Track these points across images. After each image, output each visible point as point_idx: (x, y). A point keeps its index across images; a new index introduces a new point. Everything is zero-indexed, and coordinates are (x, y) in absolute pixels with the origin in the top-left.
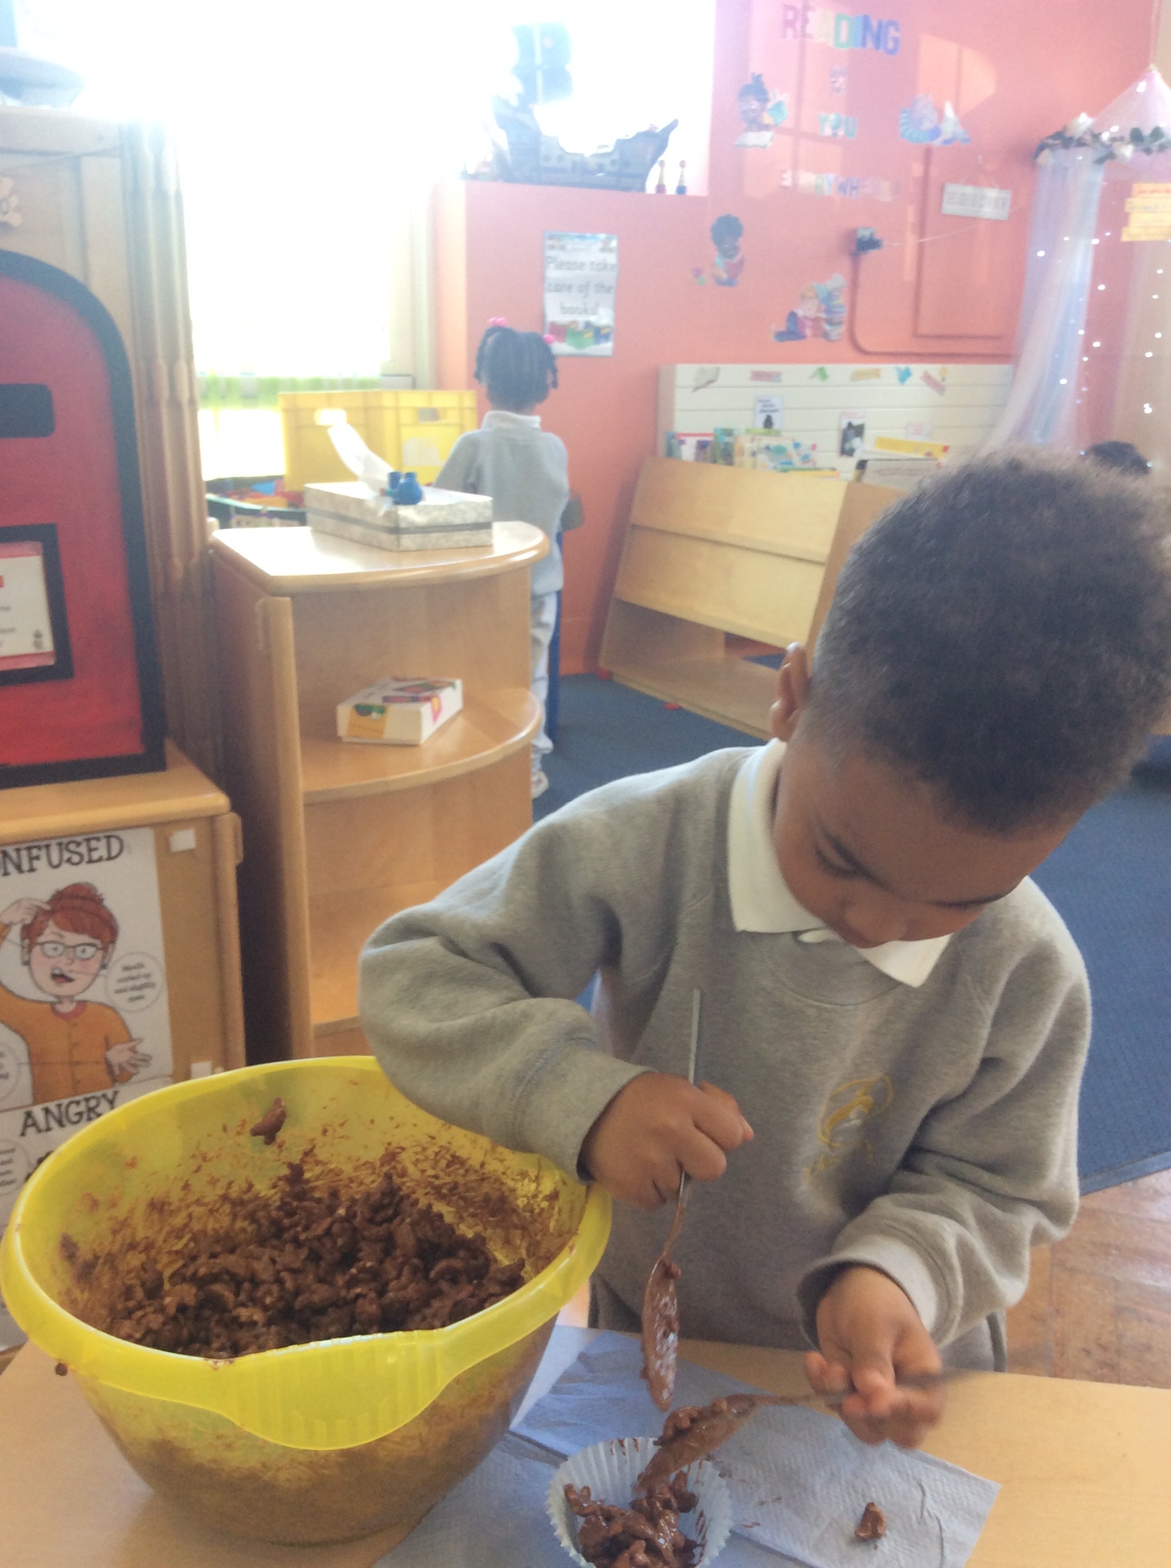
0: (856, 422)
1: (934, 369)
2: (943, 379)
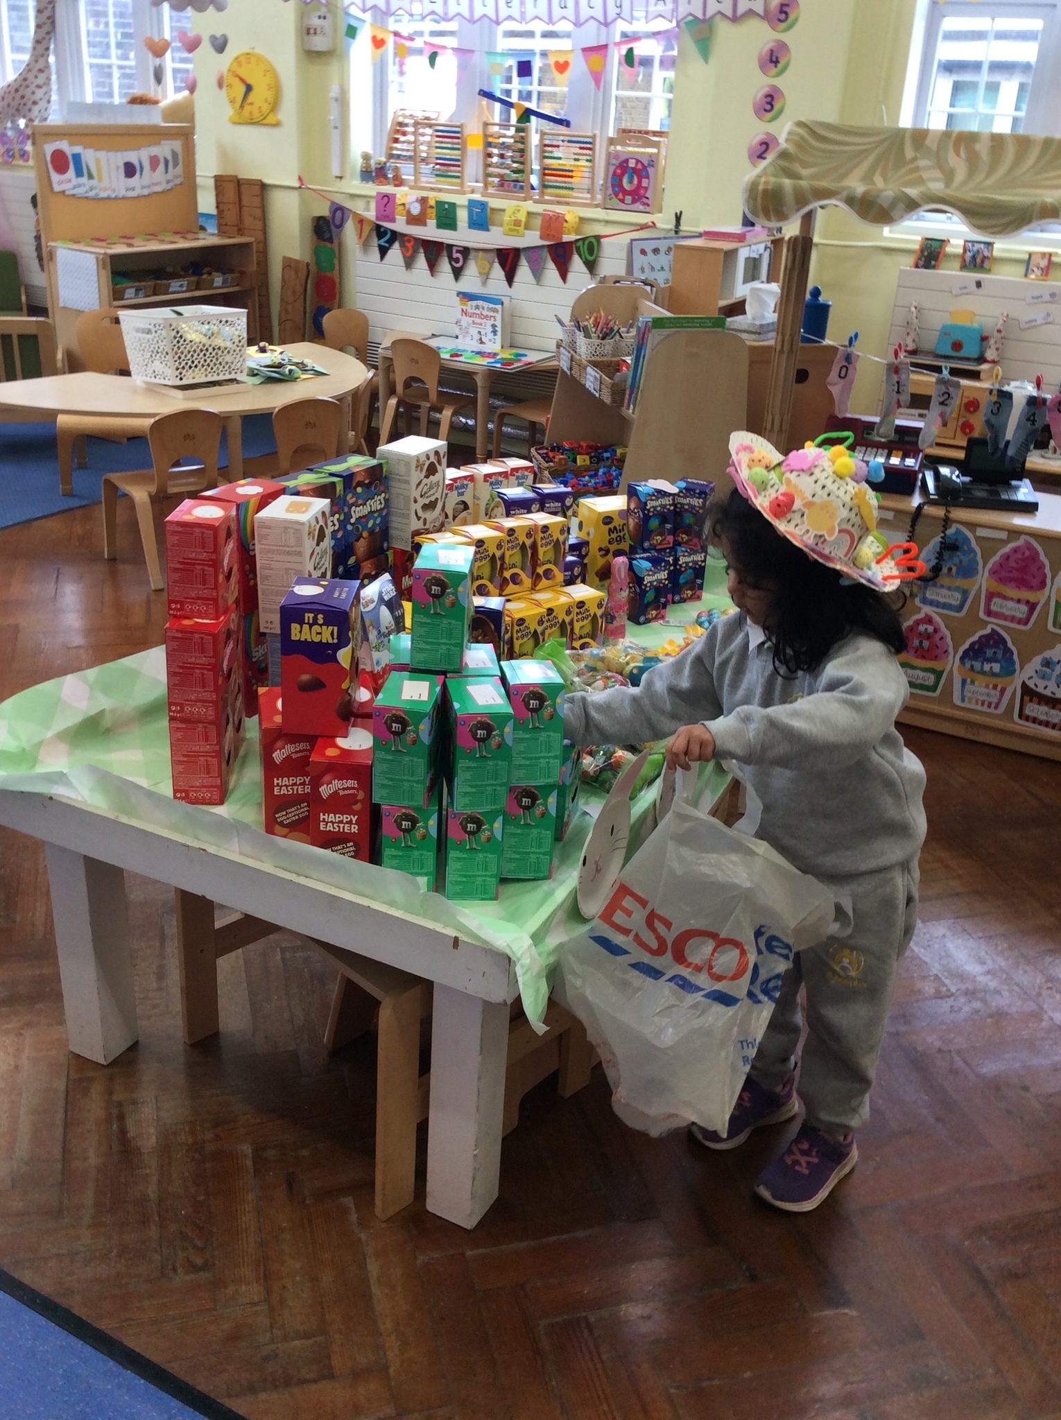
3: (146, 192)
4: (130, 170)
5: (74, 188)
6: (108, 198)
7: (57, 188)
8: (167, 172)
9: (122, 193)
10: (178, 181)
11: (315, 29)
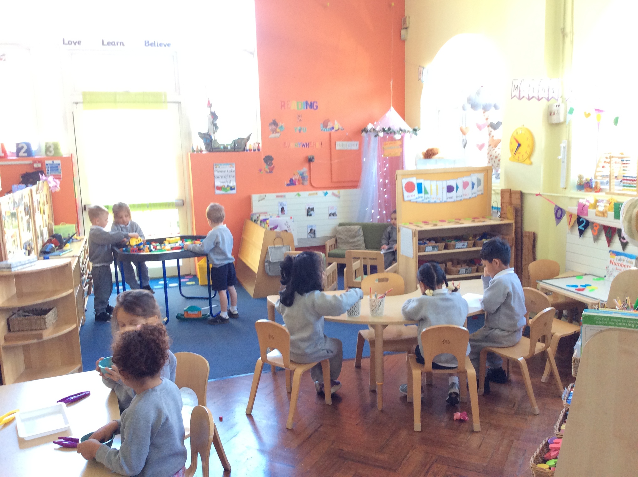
0: (311, 207)
1: (336, 191)
2: (339, 194)
3: (459, 199)
4: (450, 189)
5: (417, 198)
6: (435, 202)
7: (406, 199)
8: (473, 188)
9: (445, 199)
10: (480, 193)
11: (554, 112)
